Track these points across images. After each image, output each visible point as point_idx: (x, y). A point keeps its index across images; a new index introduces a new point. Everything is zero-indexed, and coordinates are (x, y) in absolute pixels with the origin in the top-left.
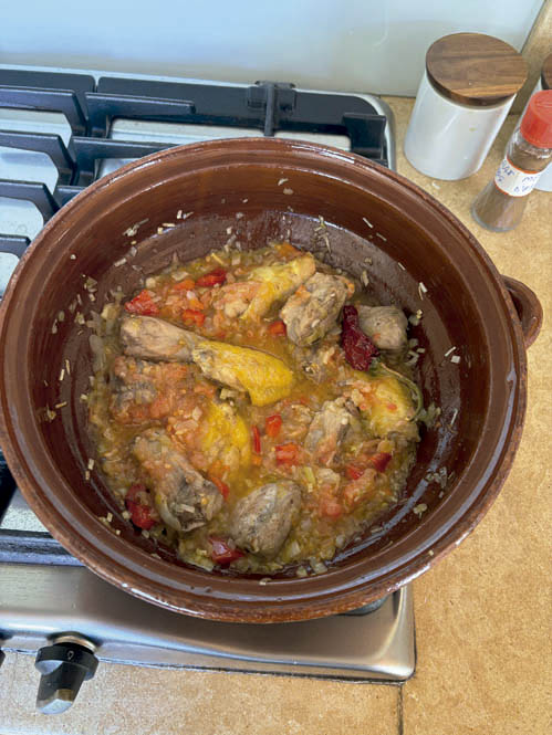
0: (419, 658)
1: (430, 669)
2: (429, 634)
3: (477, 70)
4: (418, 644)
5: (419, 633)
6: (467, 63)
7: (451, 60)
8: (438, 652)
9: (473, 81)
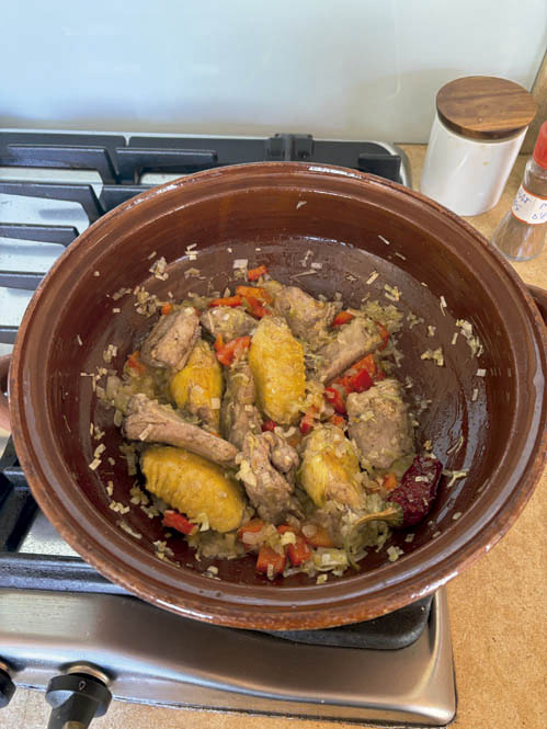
0: (461, 701)
1: (472, 713)
2: (470, 673)
3: (486, 107)
4: (458, 686)
5: (459, 673)
6: (477, 102)
7: (460, 100)
8: (481, 693)
9: (483, 117)
